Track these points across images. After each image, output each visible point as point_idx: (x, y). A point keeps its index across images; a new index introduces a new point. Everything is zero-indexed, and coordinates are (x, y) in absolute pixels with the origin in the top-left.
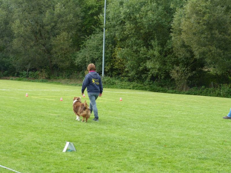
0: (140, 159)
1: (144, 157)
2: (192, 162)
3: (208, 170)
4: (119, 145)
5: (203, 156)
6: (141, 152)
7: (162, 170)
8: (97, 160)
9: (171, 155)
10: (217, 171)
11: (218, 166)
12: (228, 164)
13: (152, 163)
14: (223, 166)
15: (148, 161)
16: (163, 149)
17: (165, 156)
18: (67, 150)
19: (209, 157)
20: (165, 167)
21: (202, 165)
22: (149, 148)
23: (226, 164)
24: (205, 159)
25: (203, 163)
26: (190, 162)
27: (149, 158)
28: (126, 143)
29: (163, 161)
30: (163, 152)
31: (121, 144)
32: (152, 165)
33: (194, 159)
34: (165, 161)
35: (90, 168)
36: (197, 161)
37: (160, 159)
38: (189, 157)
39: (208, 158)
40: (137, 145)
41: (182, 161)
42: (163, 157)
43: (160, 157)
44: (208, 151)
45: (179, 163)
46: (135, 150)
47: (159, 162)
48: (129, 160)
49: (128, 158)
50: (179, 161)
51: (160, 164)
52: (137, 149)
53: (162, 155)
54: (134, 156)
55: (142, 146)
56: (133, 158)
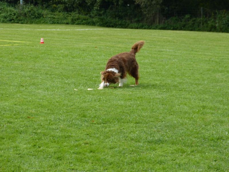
0: (39, 147)
1: (46, 144)
2: (134, 149)
3: (161, 163)
4: (8, 122)
5: (157, 137)
6: (44, 135)
7: (73, 167)
9: (98, 137)
10: (176, 163)
11: (181, 154)
12: (200, 148)
13: (59, 155)
14: (189, 155)
15: (52, 150)
16: (87, 126)
17: (87, 141)
19: (167, 139)
20: (81, 161)
21: (152, 155)
22: (62, 126)
23: (196, 150)
24: (160, 142)
25: (155, 149)
26: (131, 149)
28: (22, 118)
29: (81, 151)
30: (85, 133)
31: (12, 120)
32: (59, 158)
33: (138, 144)
34: (85, 149)
36: (143, 147)
37: (76, 146)
38: (132, 139)
39: (166, 141)
40: (42, 120)
41: (116, 148)
42: (81, 142)
43: (77, 143)
44: (168, 126)
45: (110, 152)
46: (34, 131)
47: (73, 151)
48: (17, 150)
49: (16, 147)
50: (111, 148)
51: (74, 155)
52: (39, 128)
53: (82, 139)
54: (29, 143)
55: (50, 123)
56: (26, 146)
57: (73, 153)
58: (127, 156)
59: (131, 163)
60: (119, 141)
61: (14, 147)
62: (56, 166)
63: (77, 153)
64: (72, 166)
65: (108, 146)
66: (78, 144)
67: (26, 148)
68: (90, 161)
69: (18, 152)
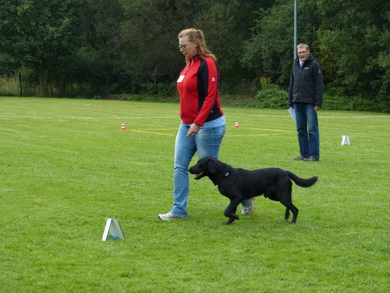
0: (253, 253)
1: (262, 249)
2: (362, 258)
3: (388, 275)
8: (156, 257)
9: (324, 244)
13: (272, 262)
15: (265, 256)
16: (317, 230)
17: (311, 247)
18: (109, 237)
25: (387, 260)
27: (272, 252)
28: (245, 219)
29: (299, 258)
30: (312, 238)
32: (270, 266)
33: (370, 252)
34: (304, 256)
35: (127, 276)
36: (374, 256)
37: (296, 253)
38: (364, 247)
40: (267, 222)
42: (303, 248)
45: (333, 261)
46: (253, 234)
47: (289, 258)
48: (225, 256)
49: (226, 252)
50: (335, 257)
51: (288, 264)
52: (260, 231)
53: (305, 245)
54: (243, 248)
55: (274, 225)
56: (237, 251)
57: (289, 260)
58: (351, 266)
59: (353, 274)
60: (348, 248)
61: (223, 252)
62: (264, 274)
63: (292, 262)
64: (282, 276)
65: (333, 254)
66: (298, 250)
67: (237, 254)
68: (305, 271)
69: (226, 258)
